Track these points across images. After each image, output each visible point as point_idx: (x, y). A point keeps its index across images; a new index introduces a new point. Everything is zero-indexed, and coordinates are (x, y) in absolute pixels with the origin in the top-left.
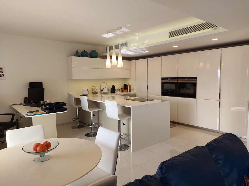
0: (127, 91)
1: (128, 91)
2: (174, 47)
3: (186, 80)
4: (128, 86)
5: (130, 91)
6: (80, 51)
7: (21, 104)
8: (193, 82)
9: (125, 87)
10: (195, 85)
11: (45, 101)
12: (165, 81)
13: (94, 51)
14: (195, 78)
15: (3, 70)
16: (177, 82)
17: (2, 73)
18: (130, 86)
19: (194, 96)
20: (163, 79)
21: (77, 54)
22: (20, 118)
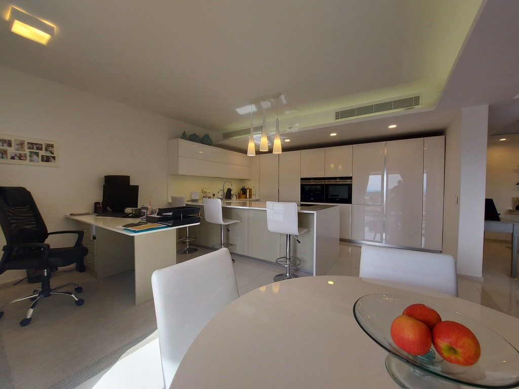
0: (246, 197)
1: (248, 197)
2: (331, 135)
3: (338, 180)
4: (248, 190)
5: (250, 197)
6: (188, 133)
7: (88, 214)
8: (348, 183)
9: (244, 191)
10: (350, 187)
11: (139, 207)
12: (305, 183)
13: (207, 136)
14: (351, 178)
15: (55, 150)
16: (323, 183)
17: (53, 154)
18: (250, 190)
19: (349, 201)
20: (302, 179)
21: (184, 136)
22: (92, 239)
